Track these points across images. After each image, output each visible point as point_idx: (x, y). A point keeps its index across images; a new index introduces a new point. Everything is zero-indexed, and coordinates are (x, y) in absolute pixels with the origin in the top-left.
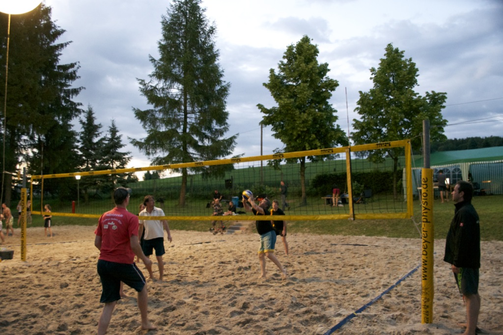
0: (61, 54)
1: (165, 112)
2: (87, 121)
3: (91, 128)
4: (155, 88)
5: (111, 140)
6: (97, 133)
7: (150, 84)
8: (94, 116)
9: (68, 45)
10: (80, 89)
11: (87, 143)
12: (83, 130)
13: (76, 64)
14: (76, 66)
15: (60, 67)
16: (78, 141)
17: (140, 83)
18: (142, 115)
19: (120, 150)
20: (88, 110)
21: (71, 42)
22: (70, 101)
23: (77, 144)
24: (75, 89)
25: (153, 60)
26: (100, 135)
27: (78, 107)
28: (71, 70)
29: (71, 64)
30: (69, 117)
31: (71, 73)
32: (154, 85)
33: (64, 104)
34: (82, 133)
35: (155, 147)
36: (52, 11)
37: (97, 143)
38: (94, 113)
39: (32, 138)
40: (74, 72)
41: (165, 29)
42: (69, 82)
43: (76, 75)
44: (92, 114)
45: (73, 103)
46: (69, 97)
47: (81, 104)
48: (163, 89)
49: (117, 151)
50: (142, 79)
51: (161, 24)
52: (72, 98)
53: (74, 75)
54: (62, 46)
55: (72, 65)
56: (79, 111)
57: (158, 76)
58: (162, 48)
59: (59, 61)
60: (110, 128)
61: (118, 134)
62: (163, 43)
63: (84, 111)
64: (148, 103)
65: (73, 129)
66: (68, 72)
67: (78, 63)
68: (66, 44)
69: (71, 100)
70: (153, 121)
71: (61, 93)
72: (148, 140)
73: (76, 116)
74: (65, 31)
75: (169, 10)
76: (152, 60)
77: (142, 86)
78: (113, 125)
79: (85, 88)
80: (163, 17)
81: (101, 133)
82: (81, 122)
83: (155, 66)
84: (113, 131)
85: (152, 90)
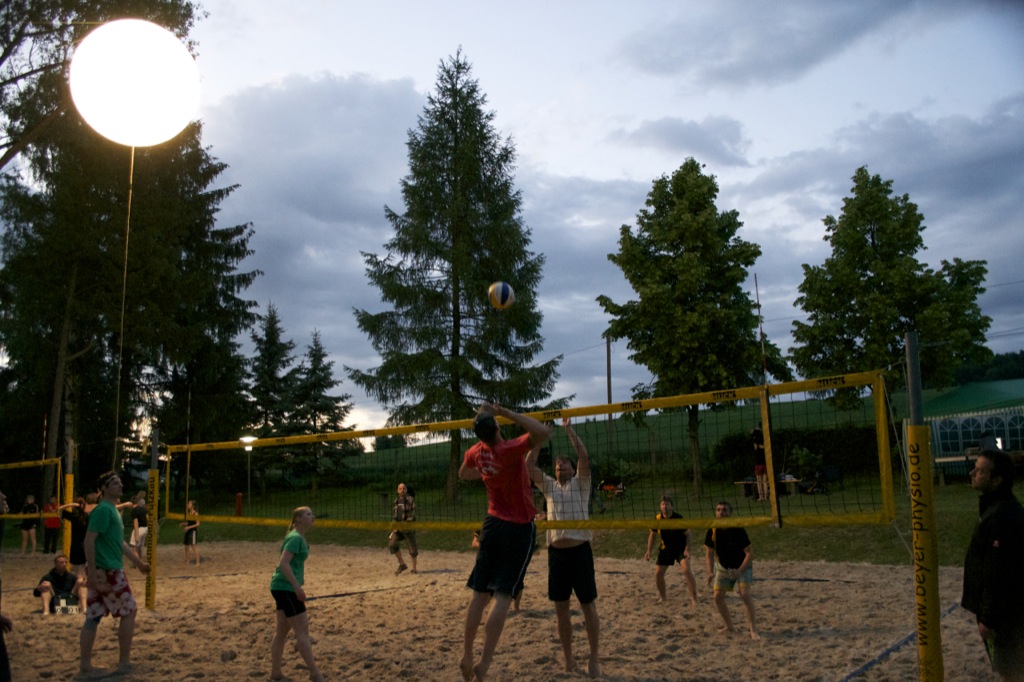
0: (218, 210)
1: (417, 315)
2: (266, 335)
3: (273, 348)
4: (397, 269)
5: (312, 372)
6: (284, 359)
7: (388, 262)
8: (279, 325)
9: (231, 193)
10: (254, 274)
11: (266, 378)
12: (258, 354)
13: (245, 227)
14: (246, 232)
15: (216, 234)
16: (249, 376)
17: (368, 262)
18: (371, 324)
19: (329, 393)
20: (267, 314)
21: (237, 186)
22: (234, 299)
23: (246, 381)
24: (244, 275)
25: (392, 216)
26: (291, 362)
27: (251, 310)
28: (236, 239)
29: (237, 227)
30: (231, 328)
31: (237, 245)
32: (394, 263)
33: (222, 304)
34: (257, 359)
35: (397, 385)
36: (204, 130)
37: (285, 379)
38: (279, 321)
39: (162, 371)
40: (243, 242)
41: (413, 156)
42: (233, 263)
43: (245, 249)
44: (276, 323)
45: (240, 303)
46: (232, 290)
47: (256, 304)
48: (412, 271)
49: (323, 393)
50: (373, 253)
51: (407, 146)
52: (238, 291)
53: (242, 248)
54: (220, 194)
55: (239, 230)
56: (251, 318)
57: (402, 246)
58: (409, 192)
59: (215, 223)
60: (309, 350)
61: (325, 361)
62: (411, 183)
63: (260, 318)
64: (384, 299)
65: (239, 351)
66: (232, 244)
67: (249, 226)
68: (228, 191)
69: (236, 295)
70: (394, 334)
71: (218, 283)
72: (384, 371)
73: (246, 327)
74: (226, 166)
75: (422, 120)
76: (390, 216)
77: (371, 267)
78: (316, 343)
79: (262, 273)
80: (411, 133)
81: (292, 359)
82: (255, 337)
83: (397, 227)
84: (317, 354)
85: (390, 274)
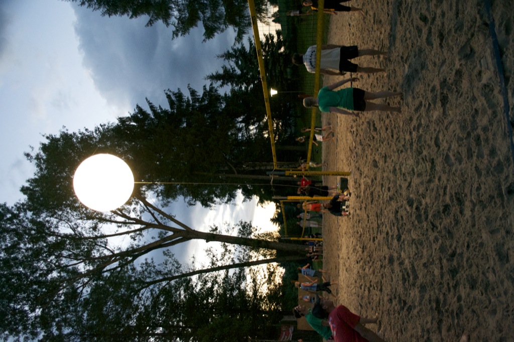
0: (160, 106)
1: (203, 7)
2: (220, 80)
3: (226, 77)
4: (179, 19)
5: (237, 58)
6: (231, 71)
7: (176, 25)
8: (214, 74)
9: (151, 102)
10: (190, 89)
11: (241, 80)
12: (229, 84)
13: (167, 94)
14: (169, 93)
15: (172, 108)
16: (241, 87)
17: (177, 35)
18: (210, 32)
19: (248, 49)
20: (209, 80)
21: (147, 99)
22: (203, 97)
23: (243, 88)
24: (191, 93)
25: (150, 23)
26: (233, 67)
27: (208, 88)
28: (173, 98)
29: (167, 97)
30: (218, 98)
31: (176, 97)
32: (176, 21)
33: (206, 102)
34: (232, 84)
35: (242, 17)
36: (121, 116)
37: (242, 71)
38: (212, 74)
39: (240, 130)
40: (174, 94)
41: (116, 13)
42: (185, 98)
43: (177, 93)
44: (213, 75)
45: (205, 94)
46: (199, 99)
47: (205, 86)
48: (179, 11)
49: (248, 52)
50: (172, 33)
51: (111, 17)
52: (199, 96)
53: (177, 95)
54: (152, 107)
55: (169, 97)
56: (212, 89)
57: (166, 17)
58: (135, 14)
59: (166, 109)
60: (226, 60)
61: (231, 51)
62: (131, 13)
63: (211, 85)
64: (196, 26)
65: (229, 94)
66: (176, 99)
67: (166, 92)
68: (150, 103)
69: (201, 96)
70: (215, 19)
71: (196, 106)
72: (235, 24)
73: (216, 91)
74: (137, 106)
75: (94, 9)
76: (151, 24)
77: (180, 34)
78: (222, 56)
79: (189, 85)
80: (104, 14)
81: (231, 67)
82: (221, 86)
83: (156, 19)
84: (228, 56)
85: (183, 23)
